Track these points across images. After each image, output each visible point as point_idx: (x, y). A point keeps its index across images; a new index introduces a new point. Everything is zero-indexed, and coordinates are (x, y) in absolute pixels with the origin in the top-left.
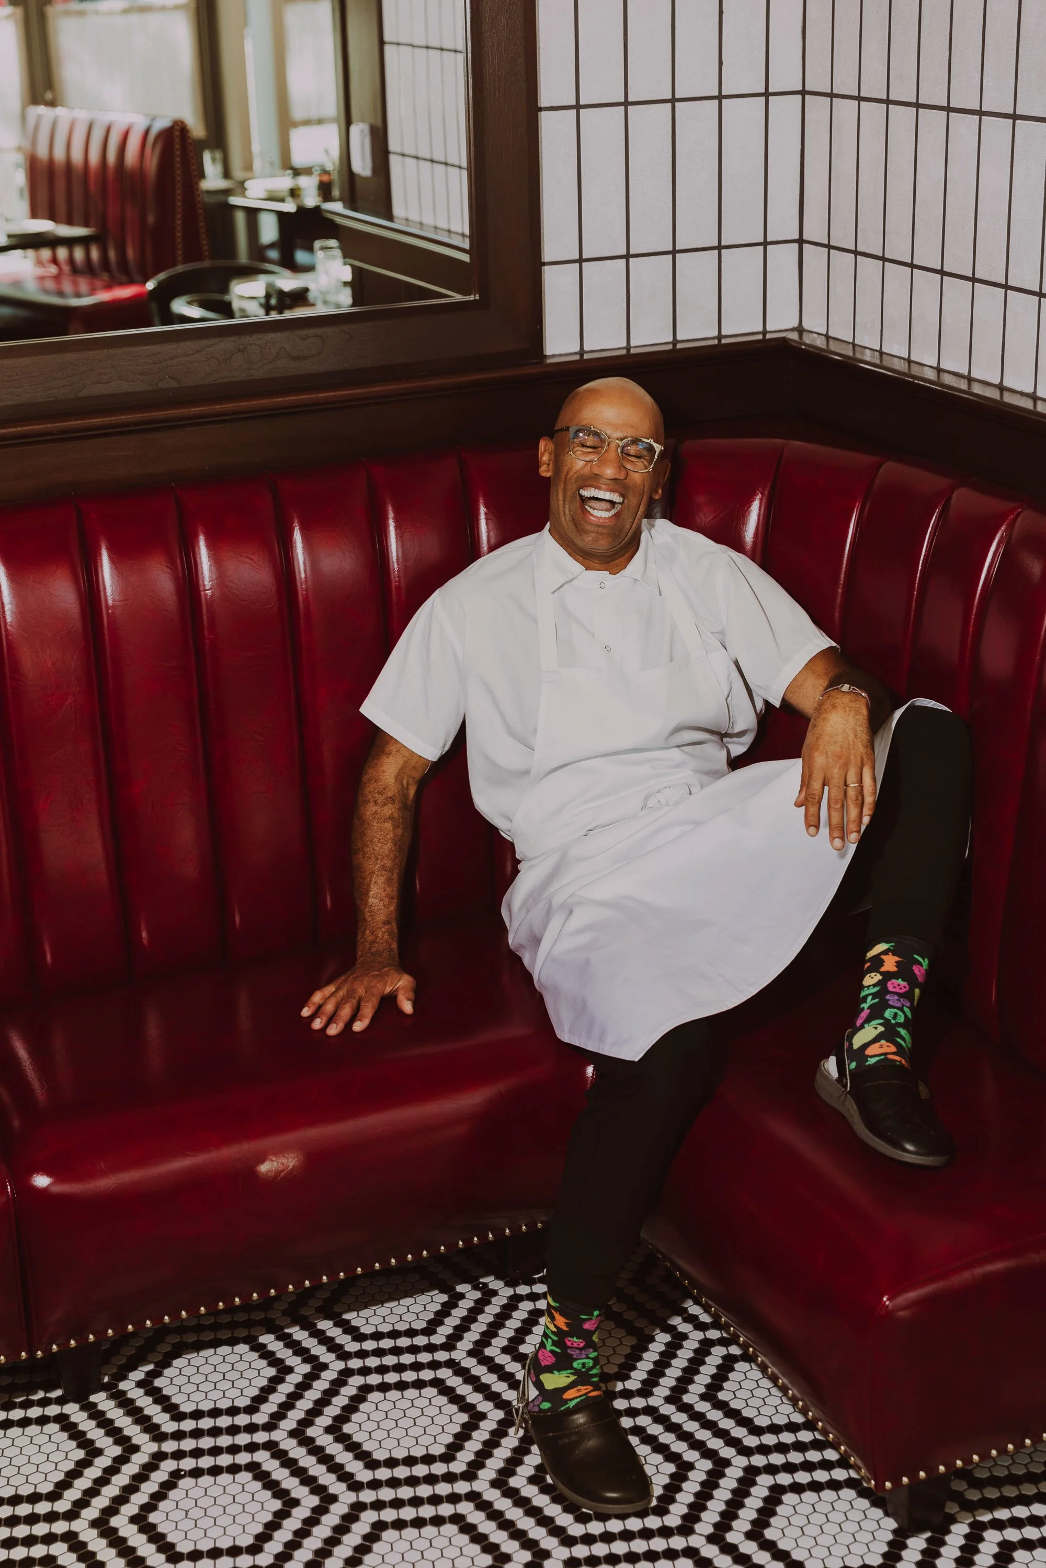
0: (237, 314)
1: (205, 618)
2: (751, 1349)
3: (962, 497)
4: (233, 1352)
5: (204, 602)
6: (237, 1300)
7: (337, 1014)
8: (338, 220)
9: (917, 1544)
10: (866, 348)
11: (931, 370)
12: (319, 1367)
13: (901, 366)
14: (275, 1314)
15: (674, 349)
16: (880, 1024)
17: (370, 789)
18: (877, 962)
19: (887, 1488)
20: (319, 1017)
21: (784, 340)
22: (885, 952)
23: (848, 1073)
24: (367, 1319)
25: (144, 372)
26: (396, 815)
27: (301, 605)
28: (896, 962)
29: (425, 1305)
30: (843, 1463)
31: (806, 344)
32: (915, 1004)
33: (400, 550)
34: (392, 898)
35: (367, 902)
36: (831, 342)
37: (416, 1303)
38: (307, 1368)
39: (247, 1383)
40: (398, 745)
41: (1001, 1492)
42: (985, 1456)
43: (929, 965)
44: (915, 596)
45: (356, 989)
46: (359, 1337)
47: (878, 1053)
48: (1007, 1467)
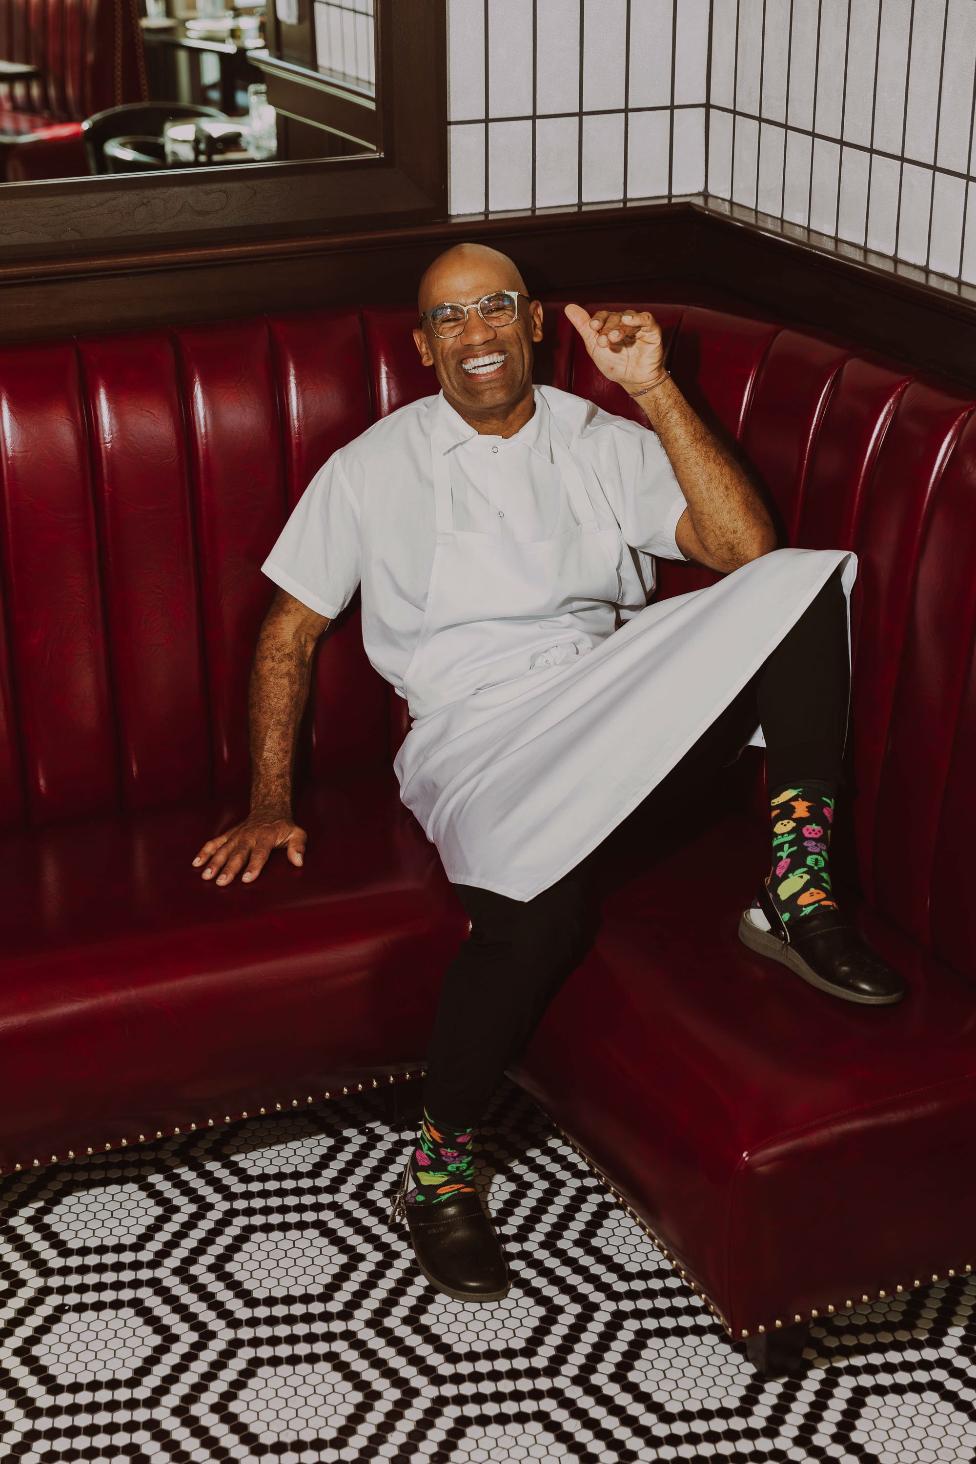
1: (105, 471)
2: (621, 1199)
3: (854, 368)
4: (122, 1191)
5: (104, 454)
6: (124, 1141)
7: (227, 865)
8: (263, 67)
9: (774, 1389)
10: (768, 215)
11: (829, 240)
12: (206, 1207)
13: (799, 234)
14: (164, 1155)
15: (579, 212)
16: (803, 873)
17: (268, 645)
18: (790, 808)
19: (744, 1336)
20: (210, 868)
21: (689, 204)
22: (798, 797)
23: (784, 924)
24: (254, 1161)
25: (47, 224)
26: (293, 671)
27: (201, 460)
28: (809, 807)
29: (311, 1149)
30: (705, 1310)
31: (710, 211)
33: (301, 407)
34: (286, 752)
35: (262, 755)
36: (735, 208)
37: (303, 1146)
38: (193, 1208)
39: (134, 1221)
40: (298, 604)
41: (858, 1340)
42: (840, 1306)
45: (247, 840)
46: (246, 1179)
47: (811, 902)
48: (866, 1316)
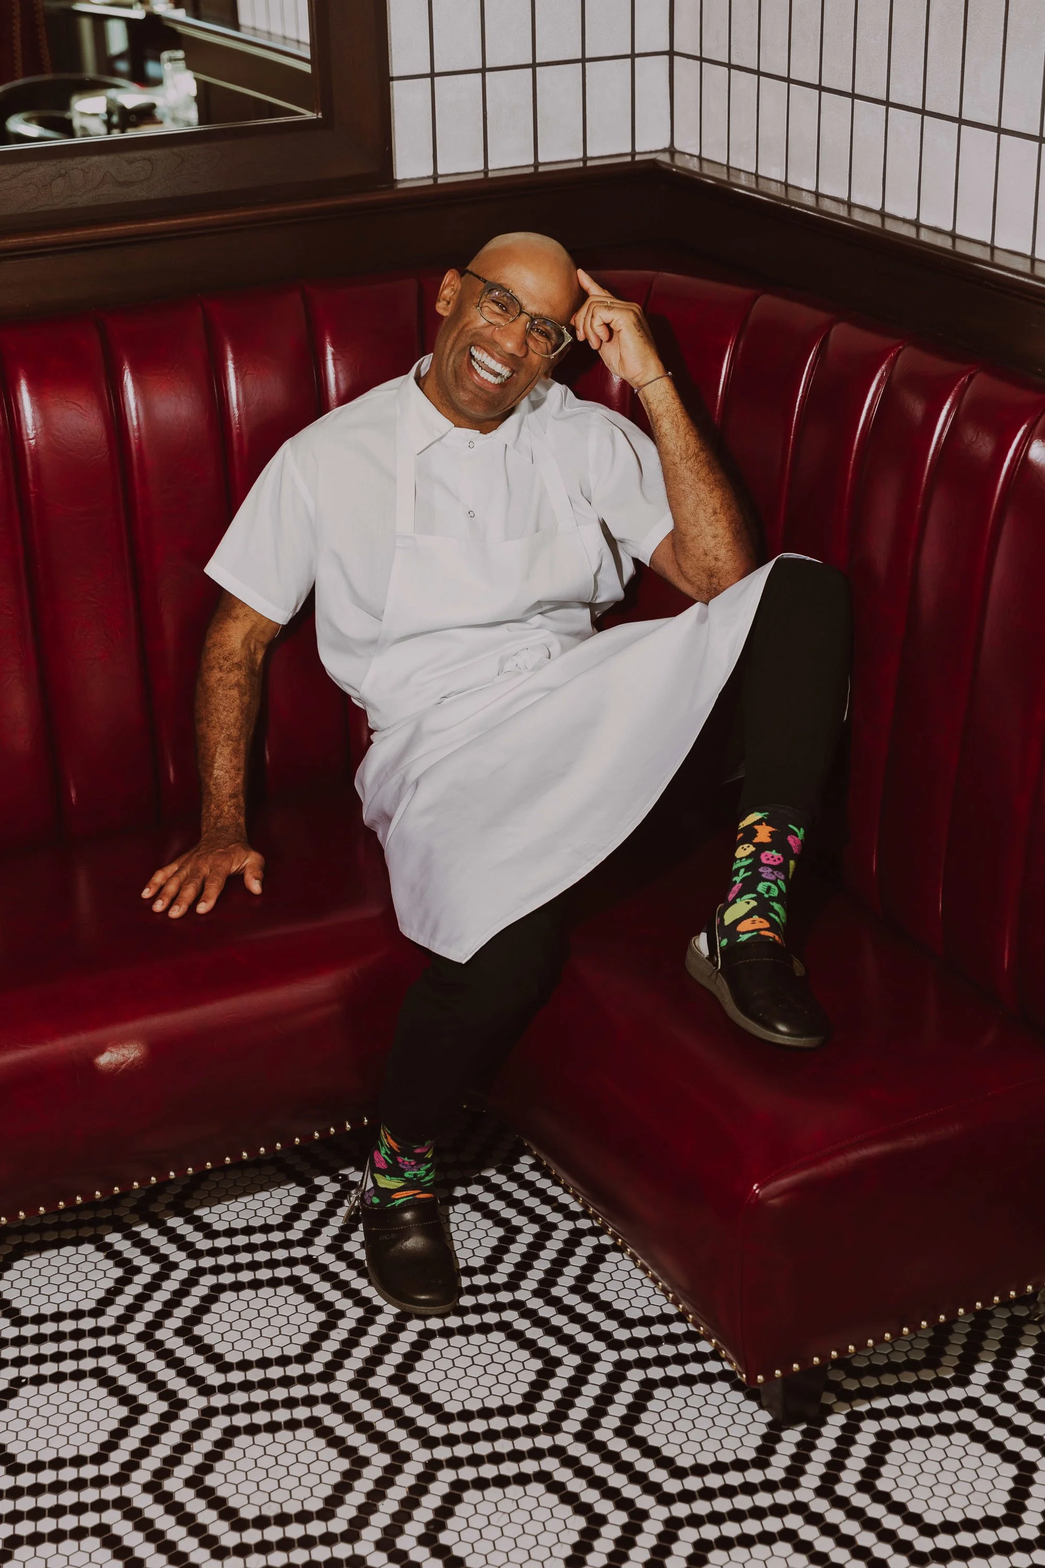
0: (79, 133)
1: (29, 469)
2: (620, 1240)
3: (839, 332)
4: (77, 1253)
5: (27, 452)
6: (79, 1198)
7: (180, 895)
8: (180, 29)
9: (792, 1437)
10: (741, 170)
11: (810, 195)
12: (169, 1266)
13: (776, 190)
14: (122, 1212)
15: (536, 173)
16: (752, 899)
17: (215, 654)
18: (750, 833)
19: (759, 1381)
20: (161, 899)
21: (654, 161)
22: (759, 822)
23: (718, 950)
24: (220, 1215)
26: (242, 682)
27: (135, 455)
28: (770, 833)
29: (281, 1199)
30: (715, 1356)
31: (677, 167)
32: (790, 877)
33: (241, 393)
34: (239, 770)
35: (212, 774)
36: (705, 164)
37: (271, 1197)
38: (156, 1268)
39: (92, 1285)
40: (246, 609)
41: (880, 1381)
42: (861, 1346)
43: (805, 835)
44: (792, 440)
45: (200, 868)
46: (211, 1234)
47: (750, 929)
48: (887, 1355)
